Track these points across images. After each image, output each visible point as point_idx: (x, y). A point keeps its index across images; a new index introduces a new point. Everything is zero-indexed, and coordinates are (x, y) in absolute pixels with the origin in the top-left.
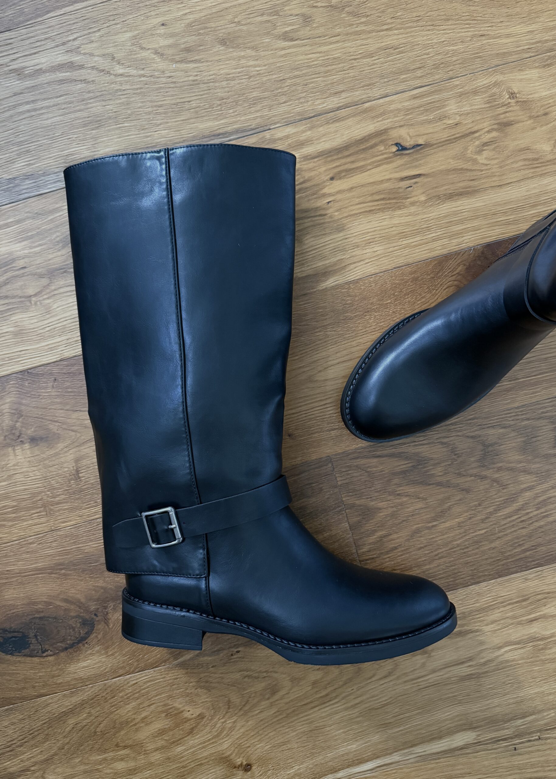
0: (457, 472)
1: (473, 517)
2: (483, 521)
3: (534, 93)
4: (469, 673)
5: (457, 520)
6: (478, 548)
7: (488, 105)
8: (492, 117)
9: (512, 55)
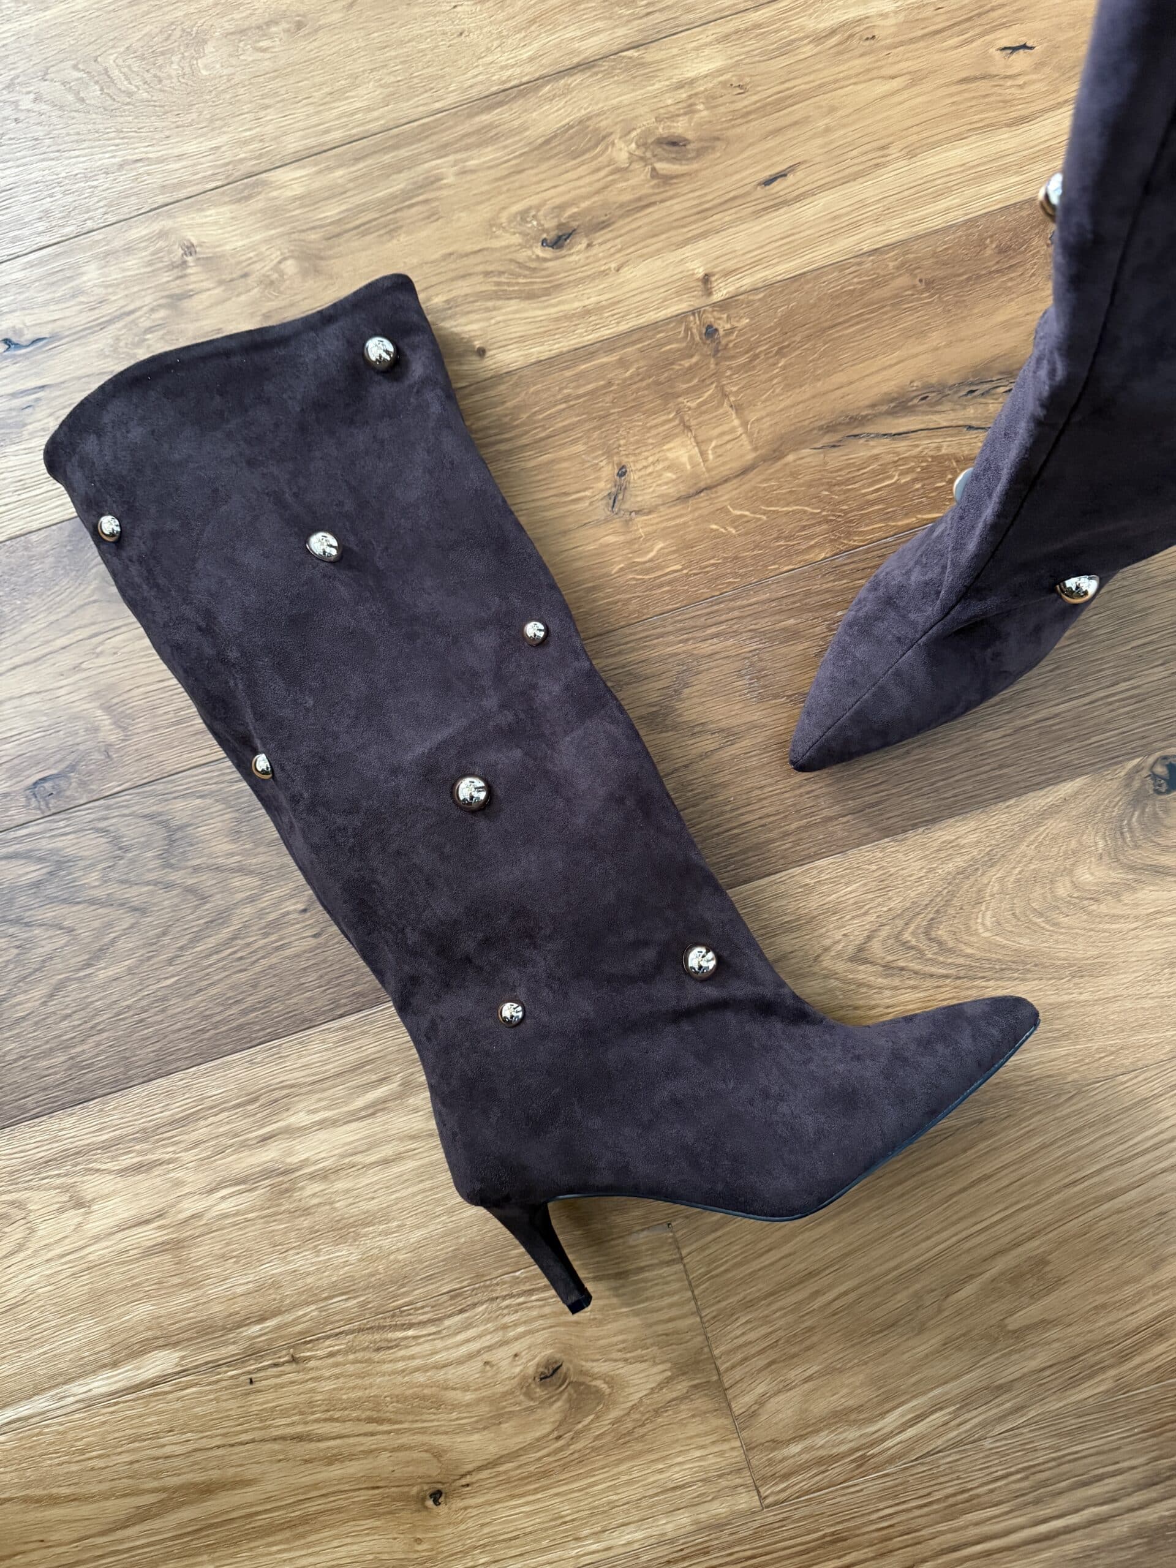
0: (124, 877)
1: (153, 957)
2: (170, 962)
3: (226, 244)
4: (160, 1240)
5: (126, 963)
6: (163, 1011)
7: (149, 269)
8: (156, 286)
9: (186, 188)
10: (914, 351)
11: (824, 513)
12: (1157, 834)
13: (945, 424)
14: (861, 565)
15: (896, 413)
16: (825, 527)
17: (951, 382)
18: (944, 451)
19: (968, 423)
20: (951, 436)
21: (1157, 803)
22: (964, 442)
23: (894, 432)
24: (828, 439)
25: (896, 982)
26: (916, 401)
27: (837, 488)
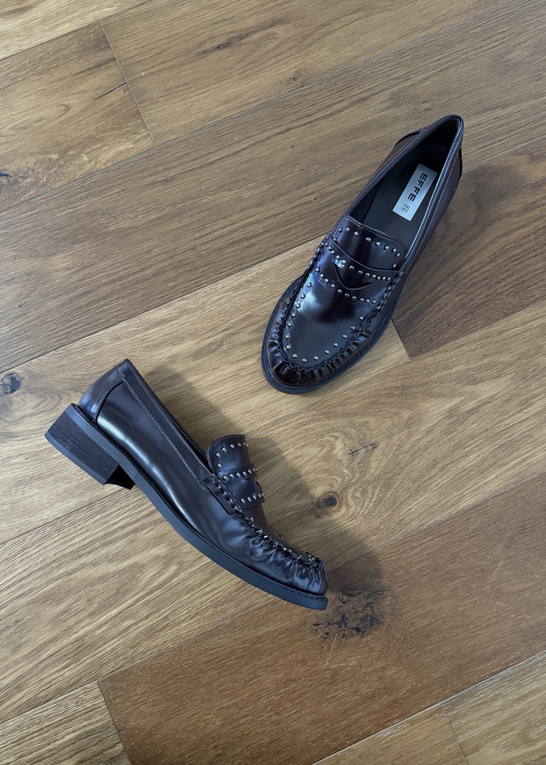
21: (6, 399)
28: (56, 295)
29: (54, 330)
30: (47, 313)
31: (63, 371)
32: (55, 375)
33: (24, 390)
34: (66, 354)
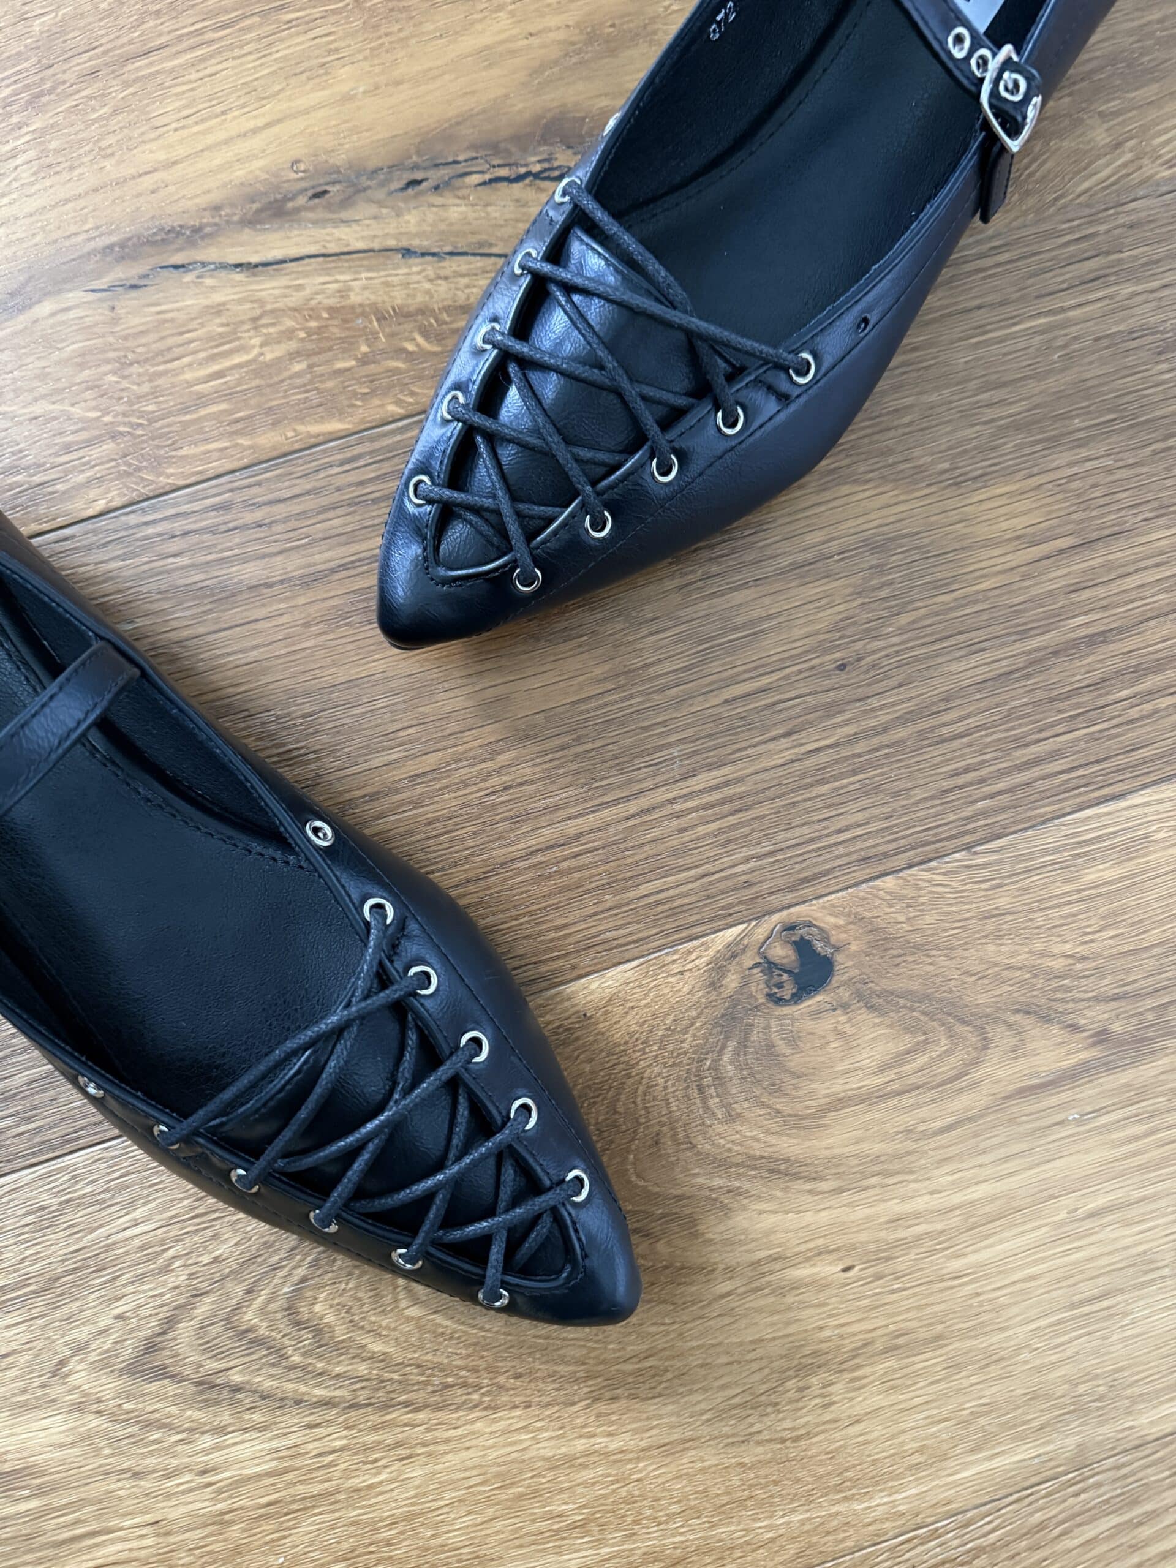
10: (303, 102)
11: (107, 419)
12: (776, 1089)
13: (360, 245)
14: (180, 525)
15: (260, 222)
16: (109, 446)
17: (372, 164)
18: (355, 298)
19: (404, 243)
20: (370, 269)
21: (774, 1023)
22: (395, 280)
23: (255, 259)
24: (120, 273)
25: (225, 1417)
26: (302, 200)
27: (136, 369)
28: (978, 635)
29: (967, 770)
30: (943, 706)
31: (998, 936)
32: (965, 946)
33: (845, 994)
34: (1008, 867)
